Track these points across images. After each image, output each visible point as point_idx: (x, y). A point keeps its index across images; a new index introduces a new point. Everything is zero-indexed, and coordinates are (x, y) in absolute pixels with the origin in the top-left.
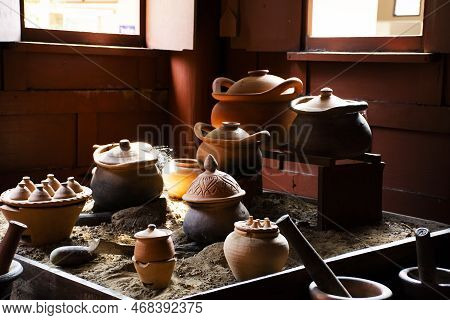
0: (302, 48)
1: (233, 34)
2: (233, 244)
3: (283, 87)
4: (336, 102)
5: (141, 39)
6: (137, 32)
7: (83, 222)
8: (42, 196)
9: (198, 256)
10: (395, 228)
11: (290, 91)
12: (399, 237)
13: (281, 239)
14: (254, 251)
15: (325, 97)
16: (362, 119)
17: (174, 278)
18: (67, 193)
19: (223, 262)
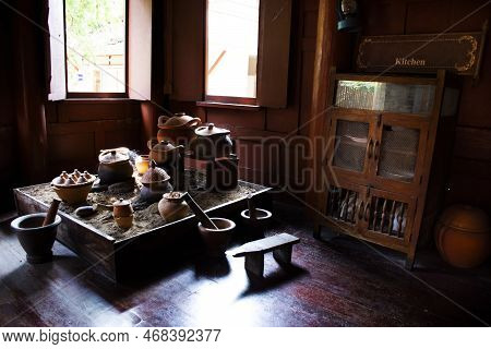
0: (203, 100)
1: (170, 92)
2: (162, 205)
3: (192, 122)
4: (216, 130)
5: (126, 94)
6: (123, 91)
7: (94, 191)
8: (71, 182)
9: (147, 210)
10: (242, 189)
11: (195, 124)
12: (243, 194)
13: (184, 203)
14: (171, 209)
15: (211, 128)
16: (228, 138)
17: (134, 222)
18: (83, 180)
19: (158, 213)
